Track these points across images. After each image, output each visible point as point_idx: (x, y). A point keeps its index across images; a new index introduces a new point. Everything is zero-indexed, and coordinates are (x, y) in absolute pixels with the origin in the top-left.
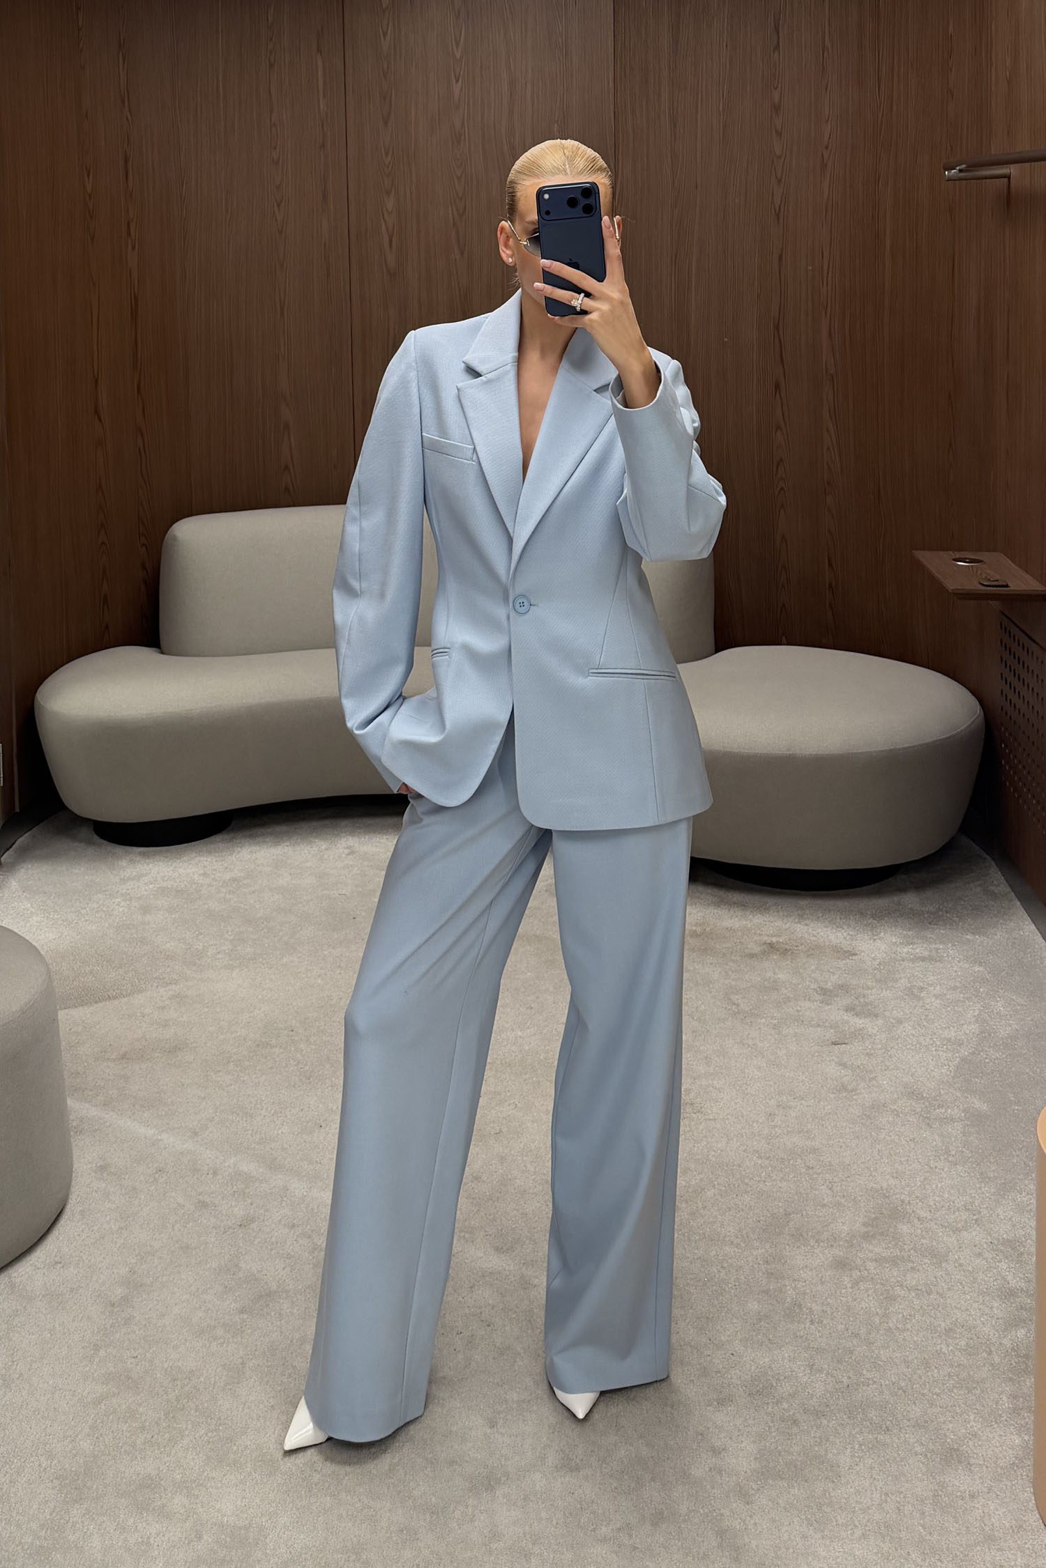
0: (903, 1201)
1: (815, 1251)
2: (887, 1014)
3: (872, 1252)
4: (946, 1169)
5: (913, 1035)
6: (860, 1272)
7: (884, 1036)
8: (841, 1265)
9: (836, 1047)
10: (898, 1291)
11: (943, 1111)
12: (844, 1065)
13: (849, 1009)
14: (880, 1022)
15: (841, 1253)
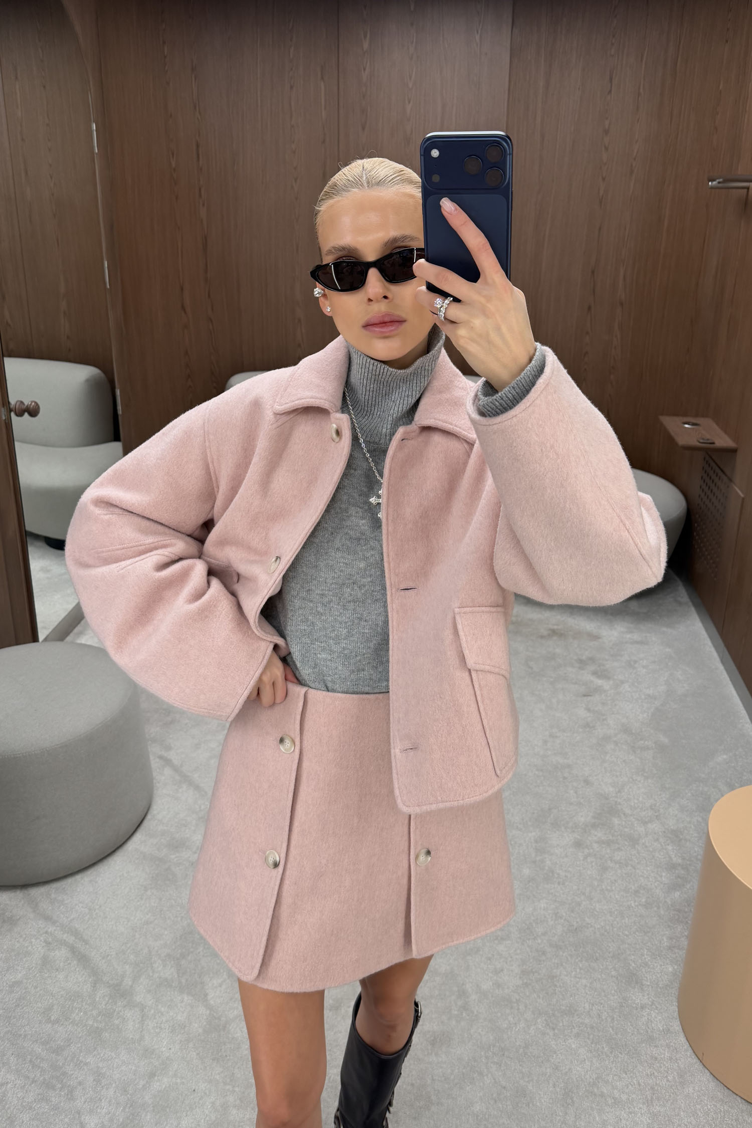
0: (616, 802)
1: (565, 835)
2: (616, 677)
3: (596, 836)
4: (642, 781)
5: (629, 692)
6: (589, 849)
7: (612, 691)
8: (578, 844)
9: (585, 698)
10: (610, 864)
11: (642, 742)
12: (588, 710)
13: (595, 673)
14: (611, 682)
15: (579, 837)
